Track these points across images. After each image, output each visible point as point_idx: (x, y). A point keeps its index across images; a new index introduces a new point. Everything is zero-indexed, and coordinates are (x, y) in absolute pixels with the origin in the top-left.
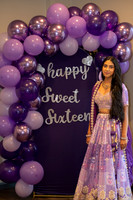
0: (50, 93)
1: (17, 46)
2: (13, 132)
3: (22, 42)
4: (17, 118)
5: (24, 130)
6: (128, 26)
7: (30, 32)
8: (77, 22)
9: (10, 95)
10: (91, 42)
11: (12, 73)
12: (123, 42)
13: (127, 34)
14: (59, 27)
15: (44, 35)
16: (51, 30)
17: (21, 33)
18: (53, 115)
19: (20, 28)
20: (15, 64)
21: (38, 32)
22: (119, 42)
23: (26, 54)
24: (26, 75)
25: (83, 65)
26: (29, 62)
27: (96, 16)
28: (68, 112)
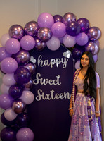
0: (39, 78)
1: (15, 44)
2: (11, 106)
3: (19, 40)
4: (15, 96)
5: (20, 105)
6: (96, 29)
7: (25, 33)
8: (60, 26)
9: (10, 79)
10: (69, 41)
11: (12, 63)
12: (93, 41)
13: (96, 35)
14: (46, 30)
15: (35, 35)
16: (40, 32)
17: (18, 34)
18: (41, 94)
19: (18, 30)
20: (14, 56)
21: (31, 33)
22: (90, 41)
23: (22, 49)
24: (22, 64)
25: (64, 57)
26: (24, 55)
27: (73, 22)
28: (52, 92)
